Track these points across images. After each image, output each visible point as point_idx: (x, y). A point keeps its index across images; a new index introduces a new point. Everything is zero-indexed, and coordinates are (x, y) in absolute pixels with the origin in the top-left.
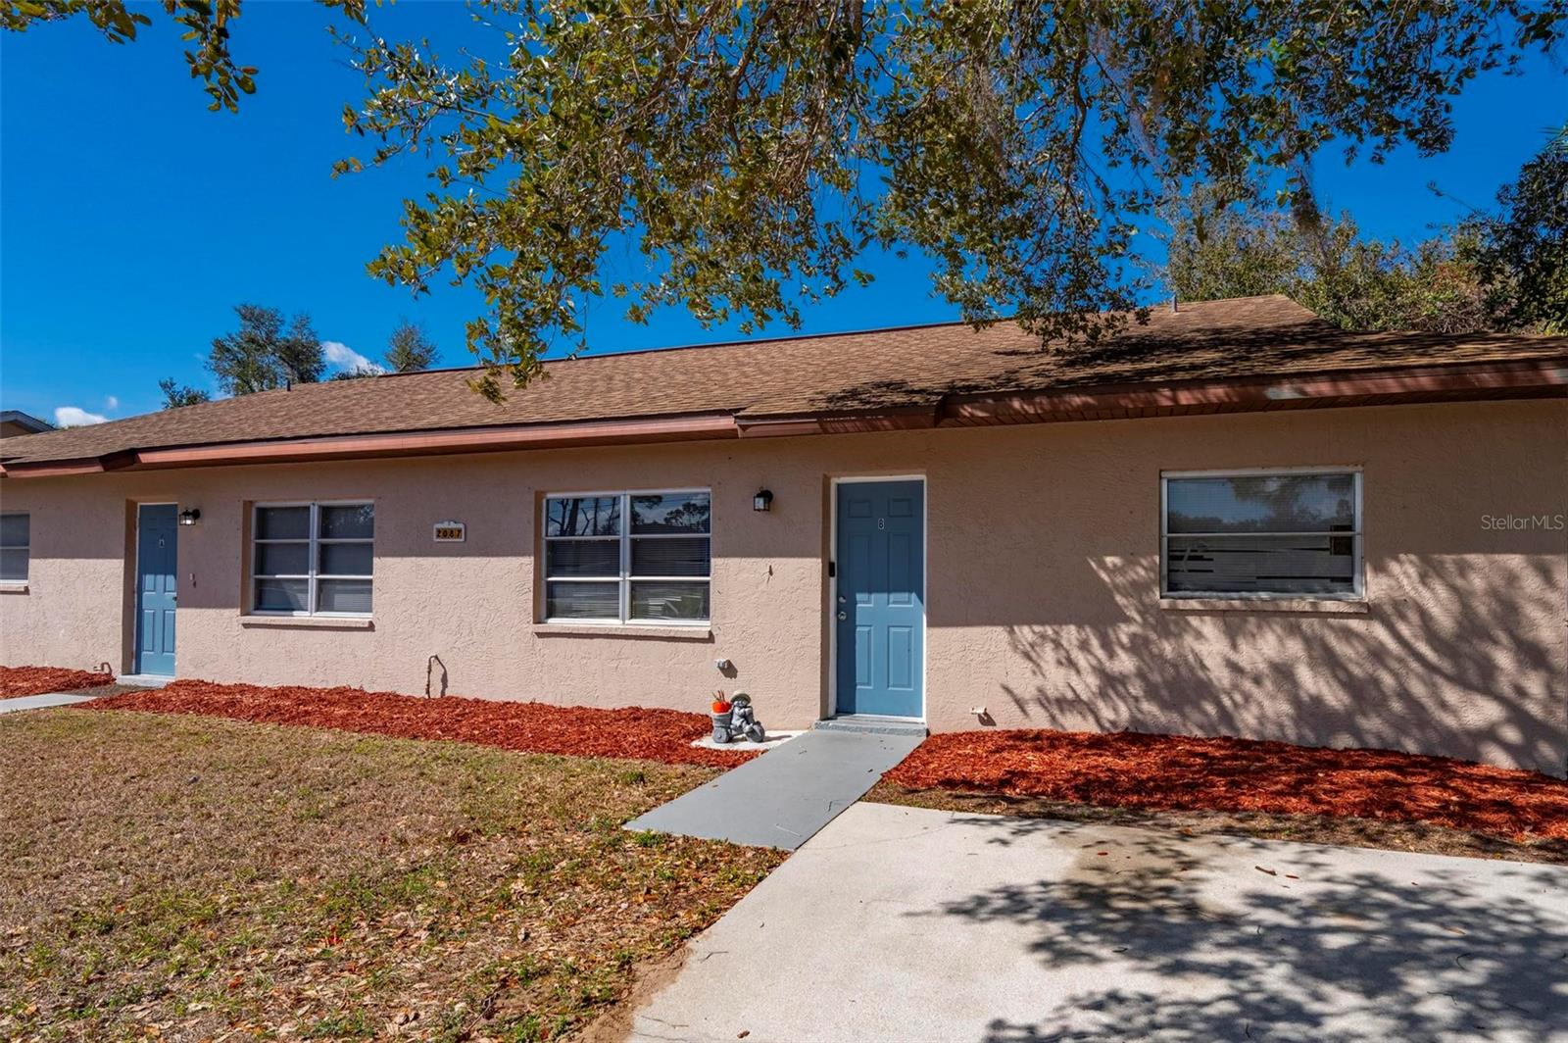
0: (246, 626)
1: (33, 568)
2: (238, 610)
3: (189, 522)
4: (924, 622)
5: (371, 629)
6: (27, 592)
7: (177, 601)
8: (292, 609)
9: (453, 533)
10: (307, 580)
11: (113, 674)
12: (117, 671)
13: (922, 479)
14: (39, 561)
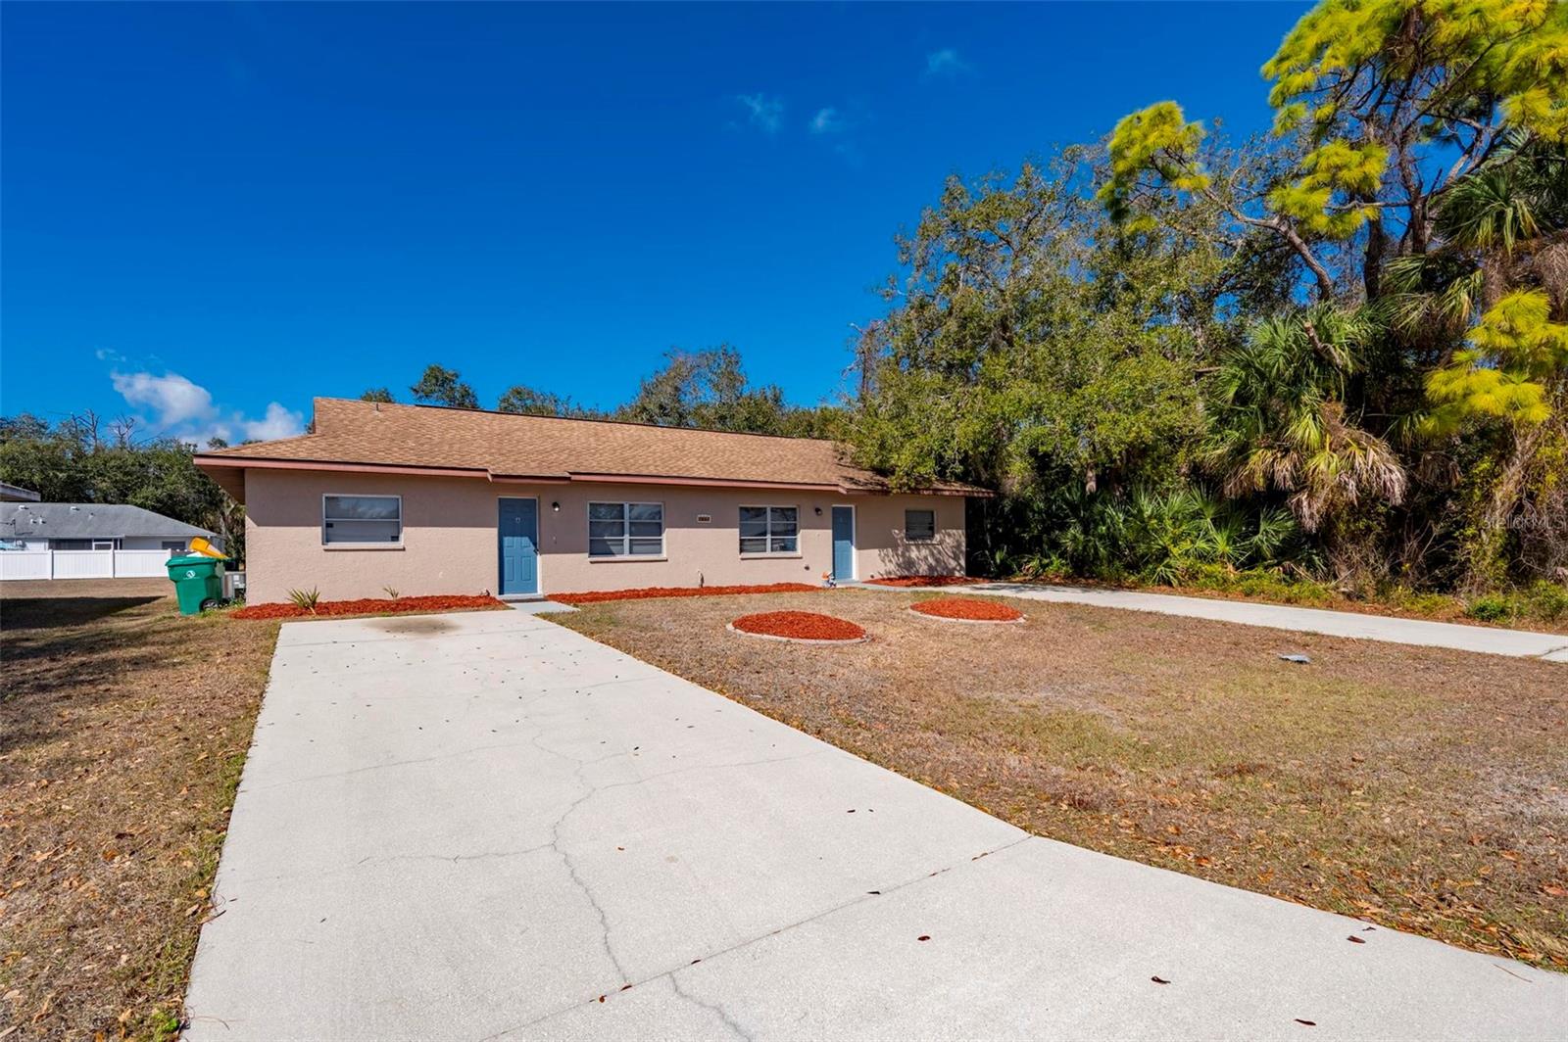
0: (592, 563)
1: (408, 534)
2: (587, 555)
3: (557, 509)
4: (854, 549)
5: (667, 561)
6: (404, 549)
7: (536, 551)
8: (612, 554)
9: (707, 519)
10: (622, 540)
11: (492, 595)
12: (494, 594)
13: (853, 506)
14: (413, 529)
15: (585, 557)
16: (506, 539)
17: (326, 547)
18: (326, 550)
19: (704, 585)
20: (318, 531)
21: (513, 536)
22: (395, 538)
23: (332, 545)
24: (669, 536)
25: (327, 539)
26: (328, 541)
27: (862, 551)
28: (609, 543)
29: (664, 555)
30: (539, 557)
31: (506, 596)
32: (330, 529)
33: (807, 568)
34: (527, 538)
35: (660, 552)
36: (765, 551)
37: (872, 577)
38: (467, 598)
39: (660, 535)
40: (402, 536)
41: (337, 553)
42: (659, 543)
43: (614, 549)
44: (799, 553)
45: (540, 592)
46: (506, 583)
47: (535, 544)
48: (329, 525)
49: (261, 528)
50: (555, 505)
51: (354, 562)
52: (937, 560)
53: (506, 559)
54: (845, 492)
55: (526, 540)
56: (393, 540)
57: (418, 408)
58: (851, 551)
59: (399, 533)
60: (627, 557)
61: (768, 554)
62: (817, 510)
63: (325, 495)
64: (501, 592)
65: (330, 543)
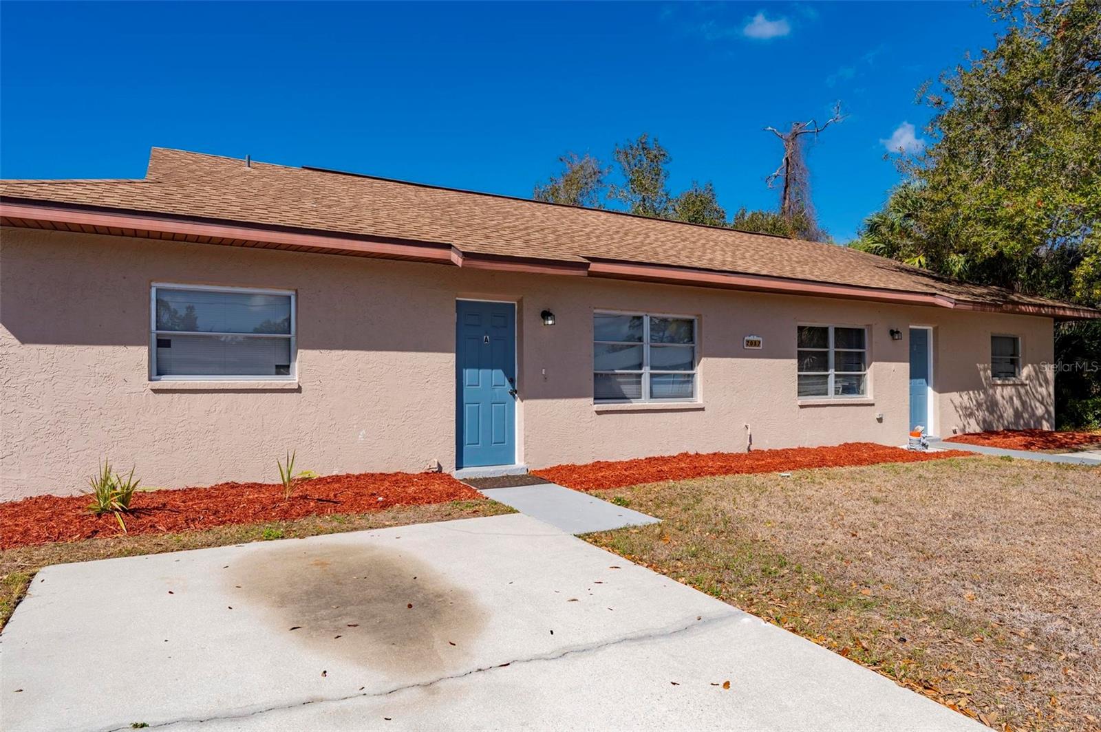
0: (599, 413)
1: (306, 361)
2: (591, 400)
3: (550, 322)
4: (930, 391)
5: (703, 409)
6: (299, 390)
7: (513, 393)
8: (623, 398)
9: (756, 343)
10: (641, 374)
11: (445, 470)
12: (449, 468)
13: (930, 328)
14: (316, 353)
15: (587, 405)
16: (467, 373)
17: (157, 385)
18: (156, 391)
19: (752, 448)
20: (140, 355)
21: (479, 368)
22: (283, 369)
23: (167, 381)
24: (705, 369)
25: (159, 369)
26: (160, 373)
27: (942, 395)
28: (620, 380)
29: (699, 400)
30: (518, 404)
31: (469, 472)
32: (162, 350)
33: (880, 420)
34: (500, 372)
35: (691, 395)
36: (826, 394)
37: (955, 432)
38: (408, 479)
39: (692, 367)
40: (296, 366)
41: (177, 395)
42: (690, 379)
43: (627, 389)
44: (869, 396)
45: (520, 464)
46: (466, 447)
47: (512, 381)
48: (163, 343)
49: (27, 346)
50: (546, 315)
51: (208, 413)
52: (1023, 403)
53: (467, 407)
54: (951, 306)
55: (498, 375)
56: (278, 373)
57: (307, 171)
58: (925, 395)
59: (290, 361)
60: (645, 403)
61: (831, 398)
62: (892, 333)
63: (156, 285)
64: (459, 466)
65: (163, 377)
